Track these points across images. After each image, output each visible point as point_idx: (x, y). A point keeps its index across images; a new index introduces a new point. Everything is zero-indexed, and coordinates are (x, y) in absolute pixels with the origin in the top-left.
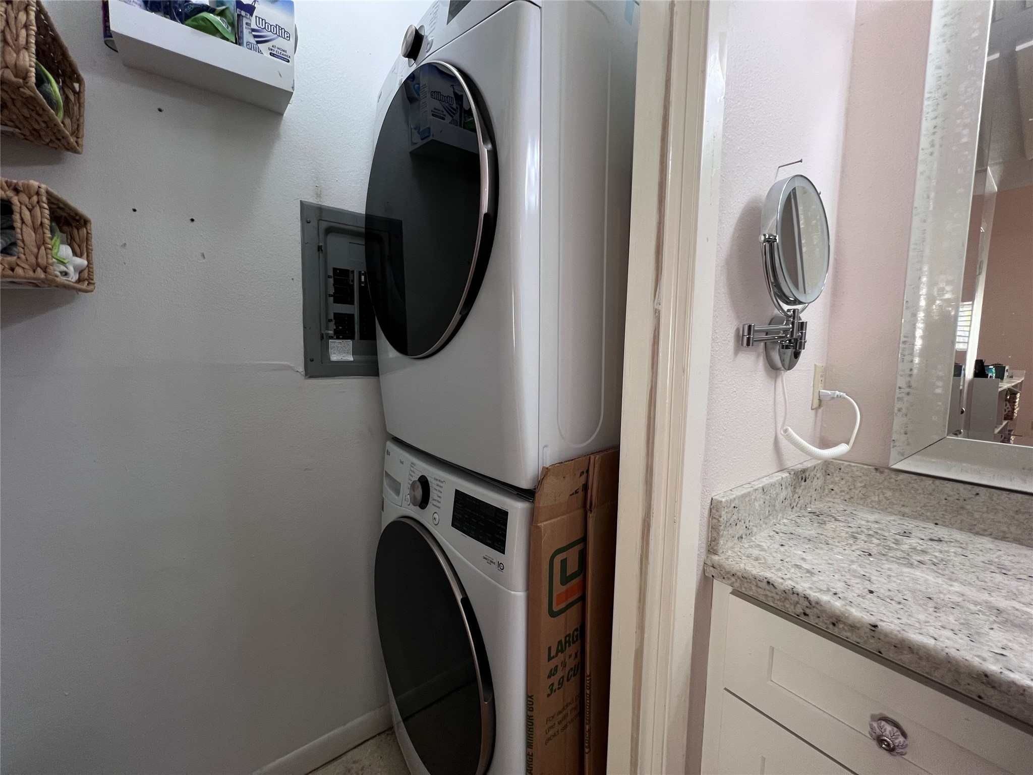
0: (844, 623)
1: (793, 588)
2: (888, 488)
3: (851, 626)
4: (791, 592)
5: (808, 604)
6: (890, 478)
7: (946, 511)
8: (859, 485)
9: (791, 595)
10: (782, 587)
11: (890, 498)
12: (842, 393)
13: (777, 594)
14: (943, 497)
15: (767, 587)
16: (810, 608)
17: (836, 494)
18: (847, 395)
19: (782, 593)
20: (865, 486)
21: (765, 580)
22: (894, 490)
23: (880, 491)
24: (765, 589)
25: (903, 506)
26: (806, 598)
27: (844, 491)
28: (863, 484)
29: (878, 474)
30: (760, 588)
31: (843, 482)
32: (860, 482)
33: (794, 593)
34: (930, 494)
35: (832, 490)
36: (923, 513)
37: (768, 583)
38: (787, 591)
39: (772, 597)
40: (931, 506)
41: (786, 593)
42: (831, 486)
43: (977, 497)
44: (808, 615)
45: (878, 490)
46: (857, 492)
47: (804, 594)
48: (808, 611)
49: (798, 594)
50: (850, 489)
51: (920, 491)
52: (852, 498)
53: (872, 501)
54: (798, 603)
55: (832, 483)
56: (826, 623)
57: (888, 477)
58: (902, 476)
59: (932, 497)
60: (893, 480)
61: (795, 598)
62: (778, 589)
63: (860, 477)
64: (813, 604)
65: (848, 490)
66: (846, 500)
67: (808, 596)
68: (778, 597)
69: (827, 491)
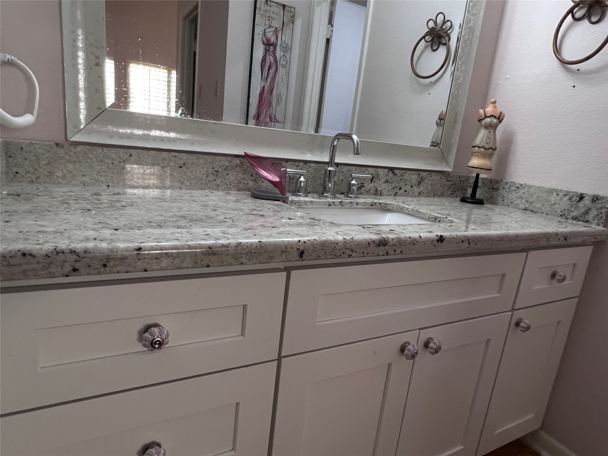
0: (115, 259)
1: (55, 249)
2: (69, 161)
3: (121, 259)
4: (55, 253)
5: (77, 258)
6: (70, 152)
7: (113, 173)
8: (44, 162)
9: (57, 257)
10: (43, 252)
11: (72, 170)
12: (13, 58)
13: (38, 263)
14: (110, 162)
15: (23, 260)
16: (79, 261)
17: (23, 176)
18: (18, 59)
19: (44, 259)
20: (48, 164)
21: (19, 254)
22: (74, 163)
23: (63, 165)
24: (21, 265)
25: (83, 176)
26: (73, 252)
27: (29, 172)
28: (47, 162)
29: (59, 149)
30: (14, 265)
31: (27, 163)
32: (45, 160)
33: (58, 252)
34: (102, 161)
35: (17, 173)
36: (98, 179)
37: (24, 255)
38: (50, 255)
39: (33, 269)
40: (103, 171)
41: (49, 257)
42: (15, 170)
43: (131, 158)
44: (78, 270)
45: (61, 165)
46: (42, 170)
47: (70, 249)
48: (77, 266)
49: (63, 252)
50: (35, 169)
51: (94, 160)
52: (38, 178)
53: (58, 177)
54: (65, 261)
55: (16, 165)
56: (97, 269)
57: (69, 150)
58: (79, 148)
59: (103, 164)
60: (72, 154)
61: (61, 257)
62: (39, 256)
63: (43, 154)
64: (82, 255)
65: (33, 170)
66: (32, 182)
67: (74, 249)
68: (40, 266)
69: (11, 175)
